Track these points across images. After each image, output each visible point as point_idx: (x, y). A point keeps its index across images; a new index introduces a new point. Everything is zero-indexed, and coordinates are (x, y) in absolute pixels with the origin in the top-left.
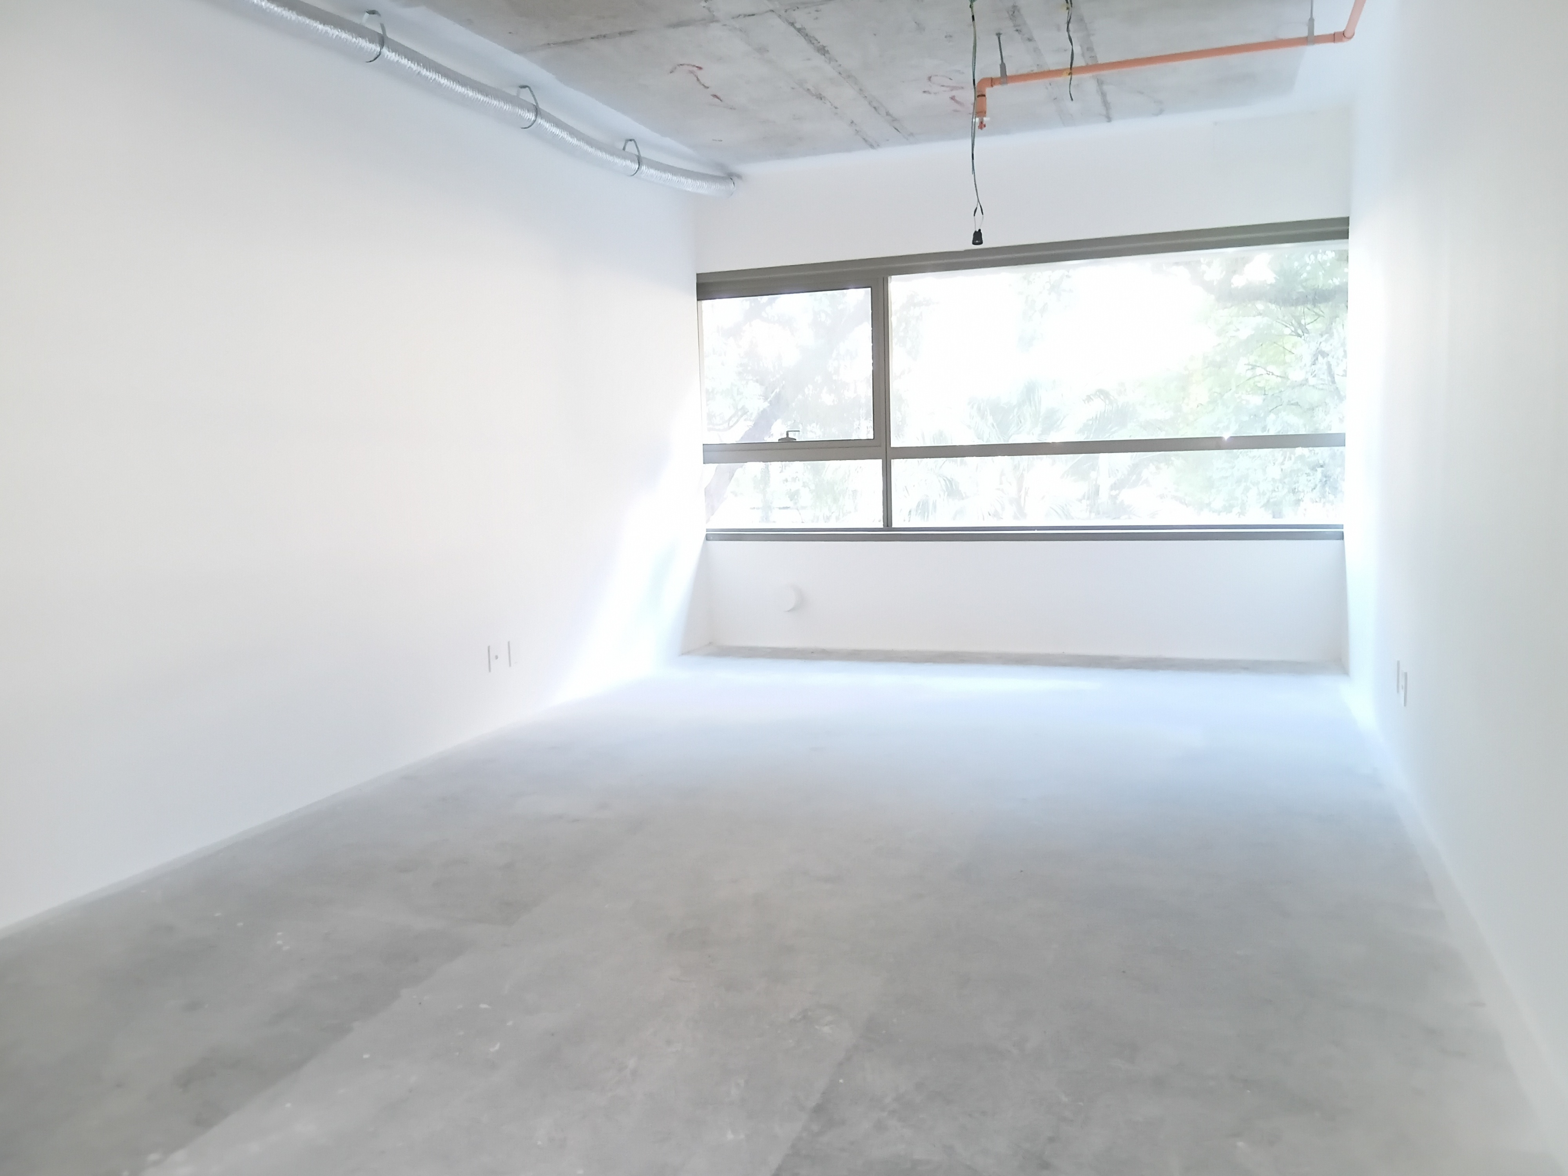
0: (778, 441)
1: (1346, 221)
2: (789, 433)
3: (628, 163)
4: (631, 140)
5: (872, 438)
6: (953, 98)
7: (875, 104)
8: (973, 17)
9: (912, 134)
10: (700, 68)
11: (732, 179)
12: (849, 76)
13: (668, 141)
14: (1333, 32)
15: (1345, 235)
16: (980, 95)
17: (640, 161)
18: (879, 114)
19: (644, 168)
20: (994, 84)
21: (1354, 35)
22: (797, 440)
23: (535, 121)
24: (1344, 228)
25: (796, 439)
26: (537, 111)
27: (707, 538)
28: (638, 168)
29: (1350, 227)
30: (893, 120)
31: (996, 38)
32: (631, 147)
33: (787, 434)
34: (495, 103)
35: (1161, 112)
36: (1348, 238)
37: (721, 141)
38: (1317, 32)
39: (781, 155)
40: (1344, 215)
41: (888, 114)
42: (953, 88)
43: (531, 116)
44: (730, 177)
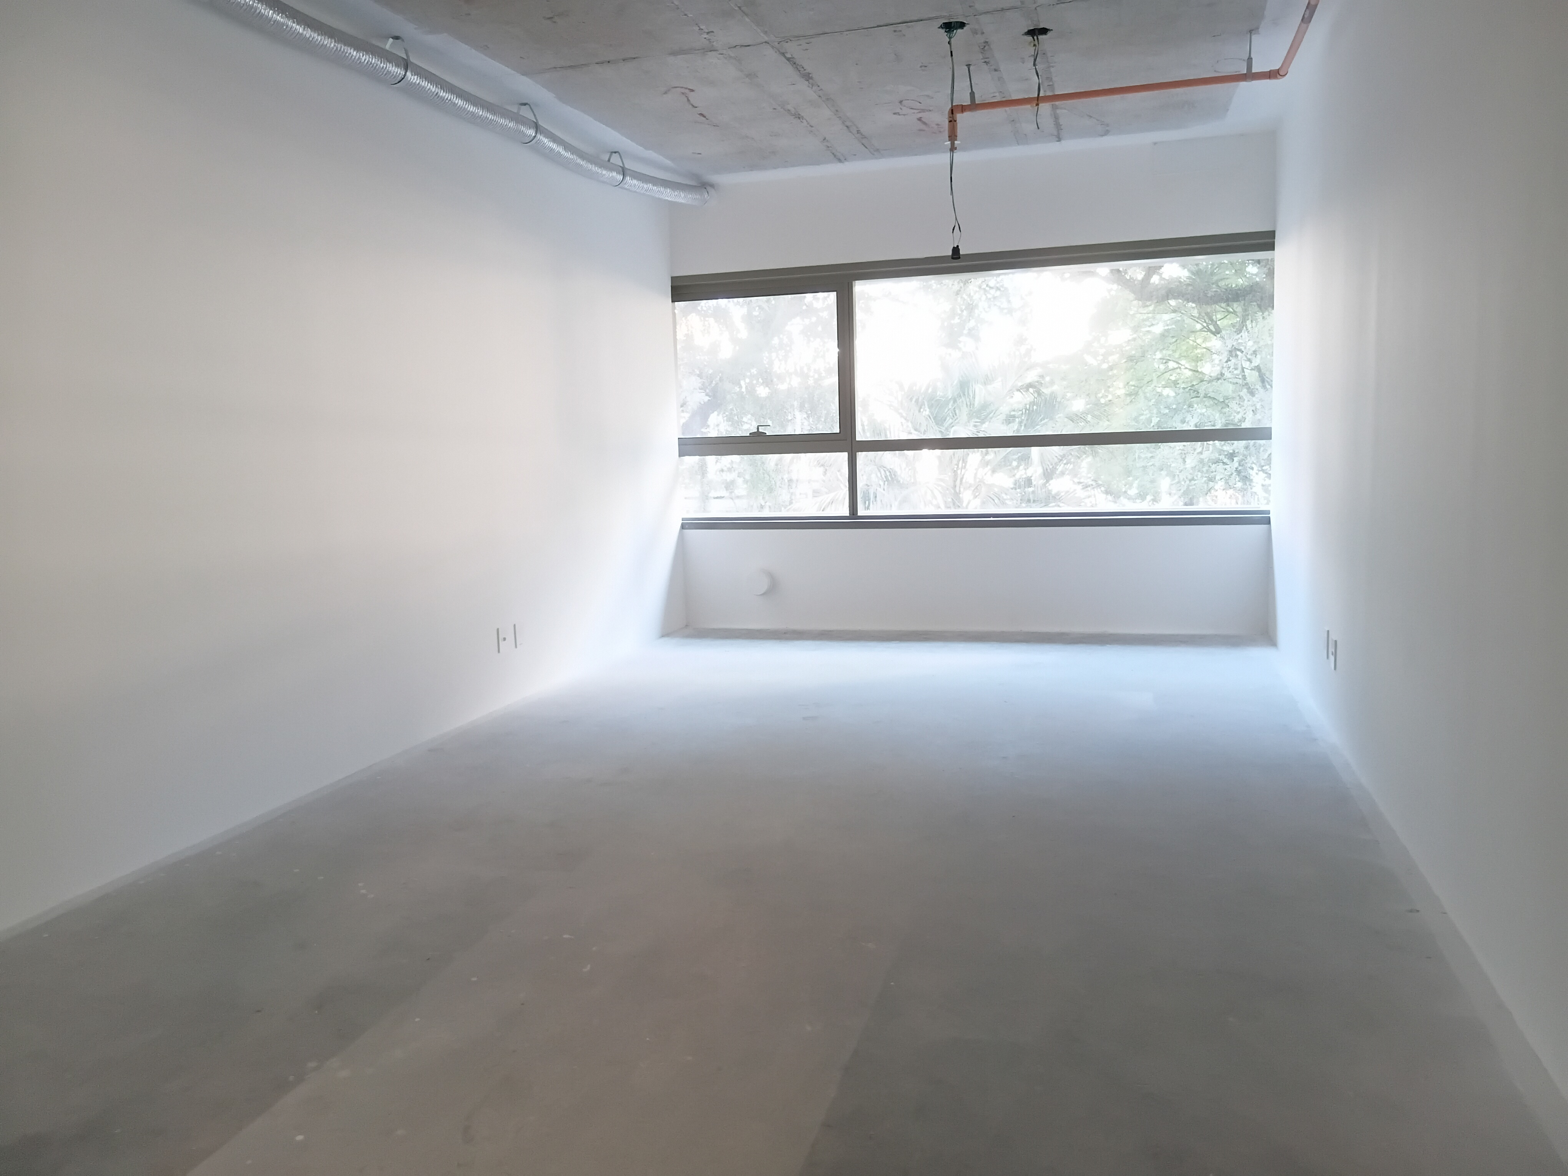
0: (749, 435)
1: (1272, 234)
2: (760, 427)
3: (614, 174)
4: (615, 153)
5: (838, 432)
6: (920, 119)
7: (848, 124)
8: (951, 52)
9: (877, 150)
10: (692, 91)
11: (705, 188)
12: (828, 99)
13: (651, 154)
14: (1269, 70)
15: (1271, 247)
16: (952, 121)
17: (624, 172)
18: (851, 132)
19: (628, 178)
20: (965, 110)
21: (1286, 74)
22: (767, 434)
23: (535, 137)
24: (1270, 240)
25: (766, 434)
26: (537, 127)
27: (683, 527)
28: (623, 179)
29: (1276, 240)
30: (861, 137)
31: (966, 67)
32: (615, 159)
33: (758, 429)
34: (502, 121)
35: (1106, 133)
36: (1274, 250)
37: (700, 154)
38: (1255, 70)
39: (753, 167)
40: (1271, 229)
41: (858, 132)
42: (923, 111)
43: (531, 132)
44: (703, 185)
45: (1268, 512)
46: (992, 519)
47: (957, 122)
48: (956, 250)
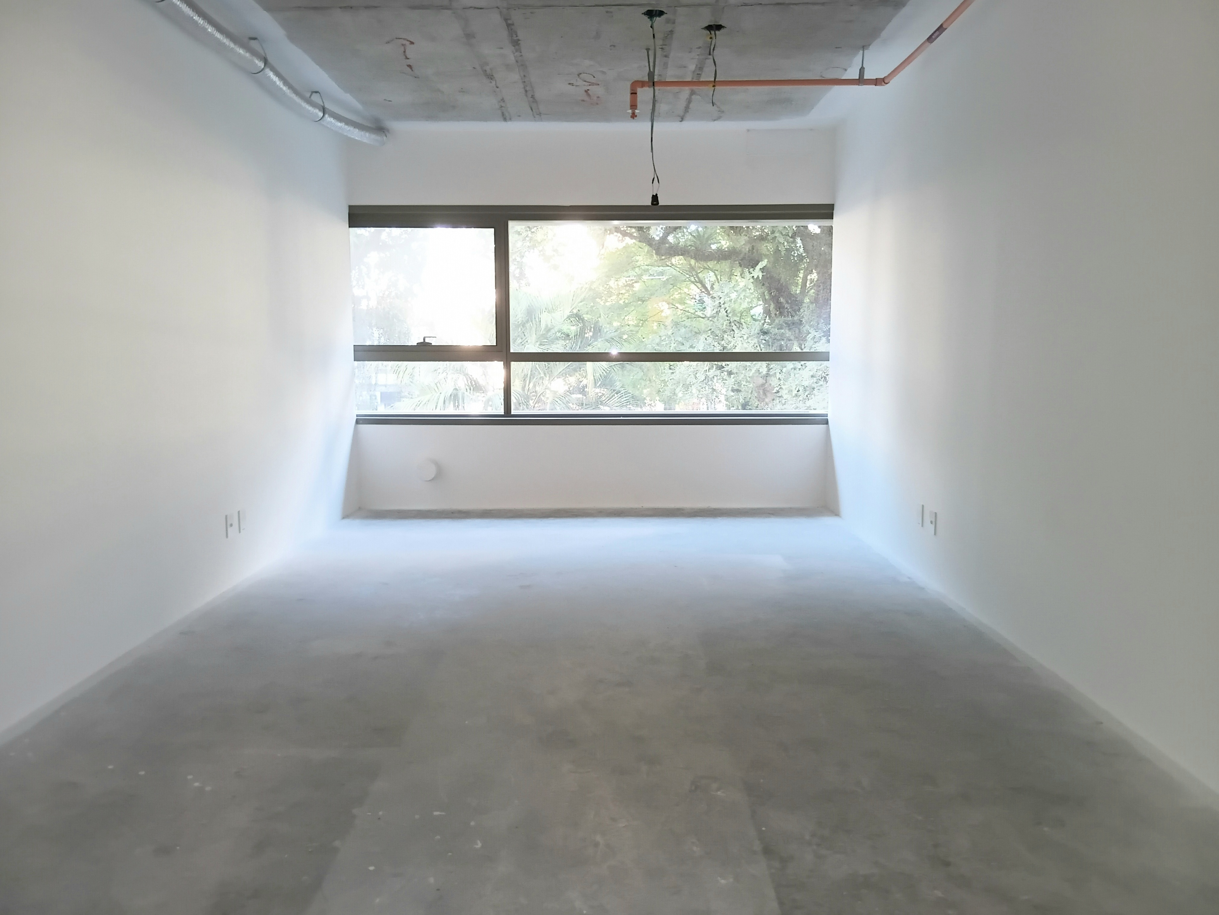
0: (416, 345)
1: (831, 207)
2: (426, 339)
3: (317, 111)
4: (316, 92)
5: (495, 344)
6: (586, 91)
7: (528, 88)
8: (654, 35)
9: (540, 114)
10: (412, 43)
11: (384, 132)
12: (522, 65)
13: (348, 98)
14: (875, 78)
15: (830, 216)
16: (634, 93)
17: (324, 110)
18: (527, 96)
19: (327, 116)
20: (644, 86)
21: (889, 82)
22: (433, 344)
23: (263, 69)
24: (831, 211)
25: (431, 344)
26: (266, 61)
27: (358, 422)
28: (323, 116)
29: (834, 212)
30: (533, 101)
31: (646, 51)
32: (315, 98)
33: (424, 339)
34: (241, 51)
35: (718, 118)
36: (833, 219)
37: (391, 101)
38: (866, 76)
39: (431, 117)
40: (832, 203)
41: (533, 97)
42: (592, 84)
43: (261, 65)
44: (379, 129)
45: (826, 415)
46: (621, 418)
47: (638, 94)
48: (655, 198)
